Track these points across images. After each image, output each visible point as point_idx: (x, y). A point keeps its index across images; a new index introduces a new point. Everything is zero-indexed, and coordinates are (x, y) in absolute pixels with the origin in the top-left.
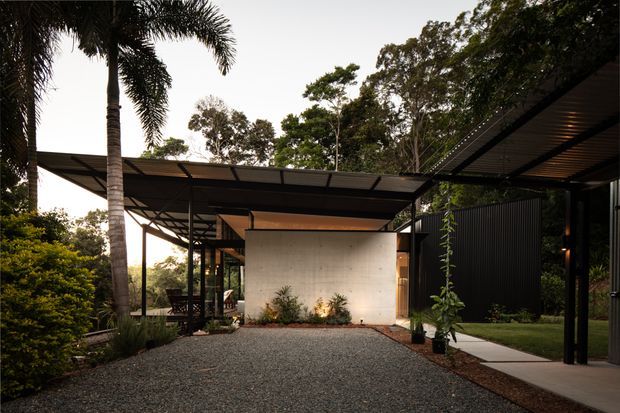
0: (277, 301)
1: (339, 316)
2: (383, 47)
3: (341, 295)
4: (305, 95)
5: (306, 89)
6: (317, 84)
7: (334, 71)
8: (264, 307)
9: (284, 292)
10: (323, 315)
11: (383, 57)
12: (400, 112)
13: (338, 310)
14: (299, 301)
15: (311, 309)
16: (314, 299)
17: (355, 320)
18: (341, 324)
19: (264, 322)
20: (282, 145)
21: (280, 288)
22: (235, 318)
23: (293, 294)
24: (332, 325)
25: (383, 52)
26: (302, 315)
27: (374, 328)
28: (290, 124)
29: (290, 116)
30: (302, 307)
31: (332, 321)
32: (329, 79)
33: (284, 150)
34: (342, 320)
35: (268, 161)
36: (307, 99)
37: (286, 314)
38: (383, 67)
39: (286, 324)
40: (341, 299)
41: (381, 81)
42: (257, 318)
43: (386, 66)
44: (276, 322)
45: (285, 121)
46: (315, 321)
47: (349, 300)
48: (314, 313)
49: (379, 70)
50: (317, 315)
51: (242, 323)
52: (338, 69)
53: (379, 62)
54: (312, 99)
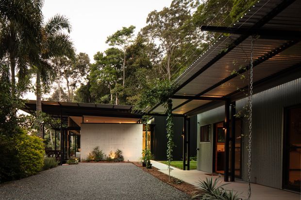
0: (94, 152)
1: (119, 158)
2: (150, 13)
3: (120, 150)
4: (107, 42)
5: (107, 39)
6: (113, 37)
7: (122, 29)
8: (89, 154)
9: (97, 149)
10: (113, 158)
11: (150, 17)
12: (159, 48)
13: (119, 156)
14: (103, 152)
15: (107, 155)
16: (109, 152)
17: (126, 160)
18: (120, 161)
19: (89, 161)
20: (94, 68)
21: (95, 147)
22: (76, 159)
23: (100, 149)
24: (116, 162)
25: (150, 15)
26: (104, 158)
27: (133, 163)
28: (98, 57)
29: (98, 53)
30: (104, 155)
31: (116, 160)
32: (119, 34)
33: (95, 71)
34: (120, 160)
35: (86, 76)
36: (107, 44)
37: (98, 157)
38: (150, 23)
39: (98, 161)
40: (120, 151)
41: (149, 31)
42: (86, 159)
43: (152, 22)
44: (93, 160)
45: (96, 55)
46: (109, 160)
47: (123, 152)
48: (109, 157)
49: (148, 25)
50: (110, 158)
51: (80, 161)
52: (124, 28)
53: (148, 21)
54: (110, 45)
